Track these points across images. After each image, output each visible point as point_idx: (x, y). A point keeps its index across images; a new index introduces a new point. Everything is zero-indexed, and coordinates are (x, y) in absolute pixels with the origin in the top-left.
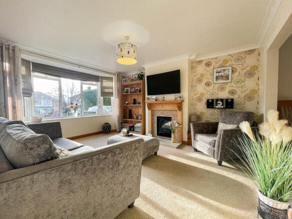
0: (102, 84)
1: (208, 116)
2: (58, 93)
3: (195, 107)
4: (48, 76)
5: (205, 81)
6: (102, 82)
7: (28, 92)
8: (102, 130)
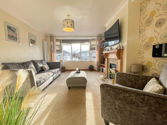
0: (91, 44)
1: (157, 68)
2: (71, 51)
3: (142, 55)
4: (68, 44)
5: (155, 20)
6: (91, 42)
7: (60, 51)
8: (88, 69)
